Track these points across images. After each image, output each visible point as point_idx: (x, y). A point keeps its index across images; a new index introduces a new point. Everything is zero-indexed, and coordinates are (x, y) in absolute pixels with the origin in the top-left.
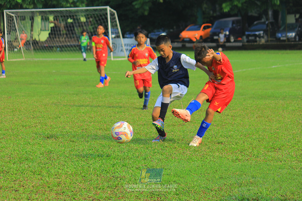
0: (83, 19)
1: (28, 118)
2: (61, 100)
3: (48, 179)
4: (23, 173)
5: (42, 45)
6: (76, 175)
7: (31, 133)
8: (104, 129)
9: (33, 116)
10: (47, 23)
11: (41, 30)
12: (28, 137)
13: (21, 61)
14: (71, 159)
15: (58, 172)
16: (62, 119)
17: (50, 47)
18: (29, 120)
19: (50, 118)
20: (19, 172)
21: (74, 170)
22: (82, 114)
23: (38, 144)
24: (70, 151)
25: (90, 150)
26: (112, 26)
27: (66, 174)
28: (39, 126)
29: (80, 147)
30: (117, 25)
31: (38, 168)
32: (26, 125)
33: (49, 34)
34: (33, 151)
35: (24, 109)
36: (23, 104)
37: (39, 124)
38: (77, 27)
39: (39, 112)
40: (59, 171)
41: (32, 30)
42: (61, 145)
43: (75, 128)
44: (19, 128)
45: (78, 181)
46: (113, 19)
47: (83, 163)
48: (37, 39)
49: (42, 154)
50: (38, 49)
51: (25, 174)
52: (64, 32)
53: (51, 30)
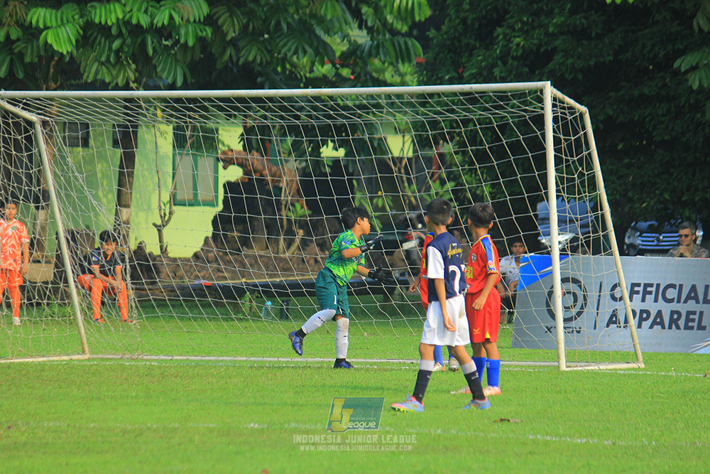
0: (399, 146)
5: (188, 282)
10: (206, 162)
11: (175, 201)
13: (70, 366)
17: (226, 289)
26: (568, 188)
30: (593, 185)
41: (122, 201)
46: (571, 147)
48: (153, 248)
50: (161, 304)
52: (302, 210)
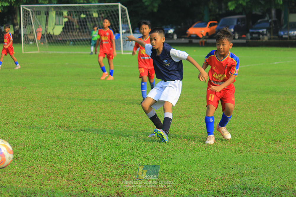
0: (95, 15)
1: (41, 108)
2: (73, 91)
3: (59, 166)
4: (36, 160)
5: (56, 38)
6: (87, 163)
7: (44, 122)
8: (114, 120)
9: (46, 106)
10: (61, 18)
11: (55, 24)
12: (41, 126)
13: (36, 54)
14: (82, 147)
15: (69, 160)
16: (74, 110)
17: (63, 41)
18: (43, 110)
19: (62, 108)
20: (33, 159)
21: (84, 158)
22: (93, 105)
23: (51, 132)
24: (81, 140)
25: (100, 139)
26: (123, 22)
27: (77, 161)
28: (52, 116)
29: (90, 136)
30: (127, 21)
31: (50, 155)
32: (40, 114)
33: (63, 28)
34: (46, 139)
35: (38, 99)
36: (37, 94)
37: (53, 114)
38: (89, 22)
39: (53, 102)
40: (70, 158)
41: (46, 25)
42: (72, 133)
43: (86, 118)
44: (33, 117)
45: (88, 168)
46: (124, 15)
47: (94, 152)
48: (52, 33)
49: (54, 142)
50: (52, 43)
51: (38, 161)
52: (78, 27)
53: (65, 25)
